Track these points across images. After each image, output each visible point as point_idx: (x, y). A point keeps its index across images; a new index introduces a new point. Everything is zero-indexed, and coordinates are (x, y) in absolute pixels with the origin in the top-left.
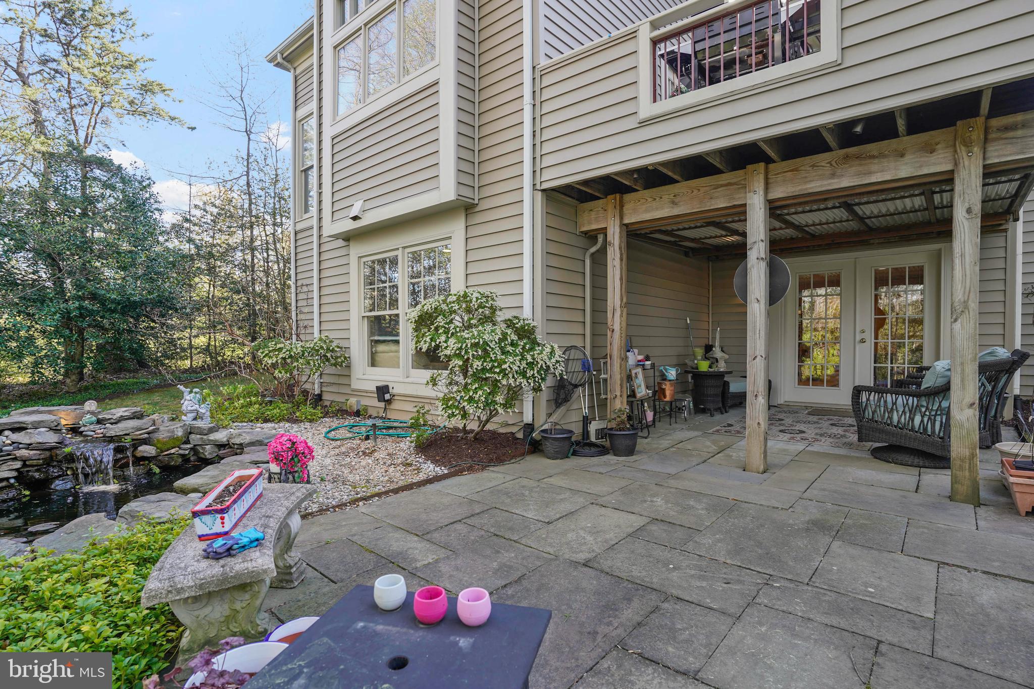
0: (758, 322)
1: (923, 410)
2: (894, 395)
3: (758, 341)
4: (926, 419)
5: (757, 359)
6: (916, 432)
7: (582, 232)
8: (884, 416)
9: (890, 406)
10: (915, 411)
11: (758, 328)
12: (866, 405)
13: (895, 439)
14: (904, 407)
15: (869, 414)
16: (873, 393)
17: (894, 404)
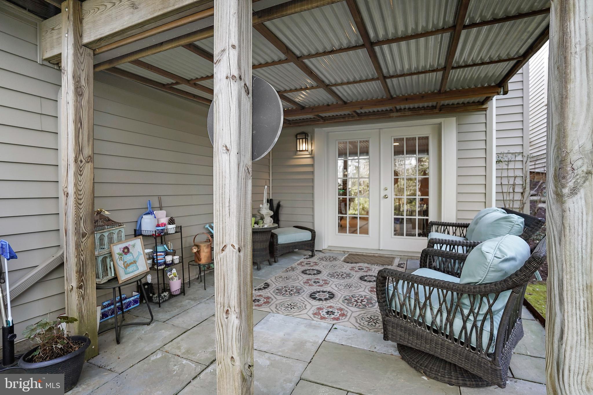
0: (227, 186)
1: (466, 312)
2: (427, 288)
3: (227, 220)
4: (469, 326)
5: (227, 250)
6: (456, 340)
7: (46, 60)
8: (415, 312)
9: (422, 300)
10: (455, 313)
11: (227, 196)
12: (393, 295)
13: (428, 346)
14: (441, 305)
15: (396, 304)
16: (401, 282)
17: (428, 298)
